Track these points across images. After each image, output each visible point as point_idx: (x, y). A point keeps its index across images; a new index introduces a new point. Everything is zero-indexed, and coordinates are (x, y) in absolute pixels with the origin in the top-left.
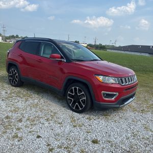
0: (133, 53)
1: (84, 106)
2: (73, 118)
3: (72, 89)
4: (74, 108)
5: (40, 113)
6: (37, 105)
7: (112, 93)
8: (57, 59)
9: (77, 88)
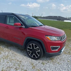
0: (50, 20)
1: (39, 56)
2: (32, 64)
3: (30, 45)
4: (32, 57)
5: (11, 63)
6: (7, 56)
7: (56, 47)
8: (19, 26)
9: (34, 44)
